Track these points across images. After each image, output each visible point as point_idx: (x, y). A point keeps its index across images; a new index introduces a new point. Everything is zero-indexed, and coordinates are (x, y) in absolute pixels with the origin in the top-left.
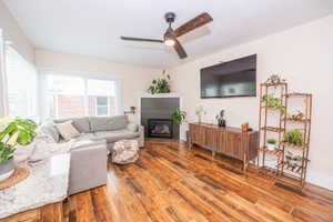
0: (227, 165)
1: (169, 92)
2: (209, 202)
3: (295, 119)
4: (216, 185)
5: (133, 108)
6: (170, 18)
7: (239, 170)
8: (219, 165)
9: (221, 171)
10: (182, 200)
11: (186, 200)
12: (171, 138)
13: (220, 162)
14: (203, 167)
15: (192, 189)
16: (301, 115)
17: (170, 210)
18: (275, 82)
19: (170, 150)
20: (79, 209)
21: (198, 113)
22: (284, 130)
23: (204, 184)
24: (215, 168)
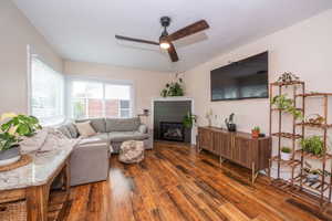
0: (234, 173)
1: (181, 95)
2: (200, 210)
3: (313, 124)
4: (214, 193)
5: (146, 111)
6: (166, 22)
7: (247, 180)
8: (225, 173)
9: (226, 179)
10: (172, 204)
11: (176, 205)
12: (182, 141)
13: (228, 170)
14: (205, 173)
15: (185, 195)
16: (320, 119)
17: (156, 213)
18: (287, 81)
19: (177, 154)
20: (77, 199)
21: (207, 116)
22: (303, 137)
23: (200, 191)
24: (220, 176)
